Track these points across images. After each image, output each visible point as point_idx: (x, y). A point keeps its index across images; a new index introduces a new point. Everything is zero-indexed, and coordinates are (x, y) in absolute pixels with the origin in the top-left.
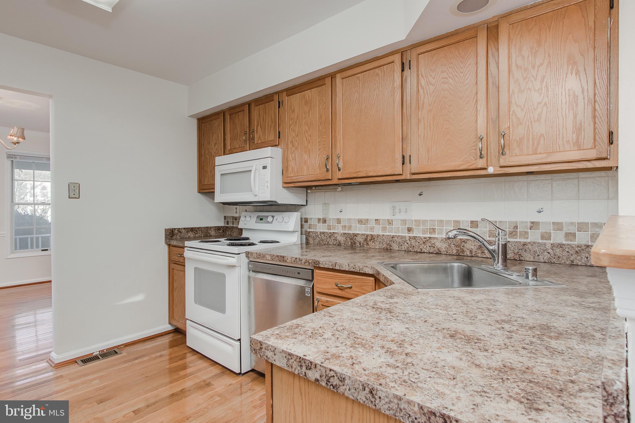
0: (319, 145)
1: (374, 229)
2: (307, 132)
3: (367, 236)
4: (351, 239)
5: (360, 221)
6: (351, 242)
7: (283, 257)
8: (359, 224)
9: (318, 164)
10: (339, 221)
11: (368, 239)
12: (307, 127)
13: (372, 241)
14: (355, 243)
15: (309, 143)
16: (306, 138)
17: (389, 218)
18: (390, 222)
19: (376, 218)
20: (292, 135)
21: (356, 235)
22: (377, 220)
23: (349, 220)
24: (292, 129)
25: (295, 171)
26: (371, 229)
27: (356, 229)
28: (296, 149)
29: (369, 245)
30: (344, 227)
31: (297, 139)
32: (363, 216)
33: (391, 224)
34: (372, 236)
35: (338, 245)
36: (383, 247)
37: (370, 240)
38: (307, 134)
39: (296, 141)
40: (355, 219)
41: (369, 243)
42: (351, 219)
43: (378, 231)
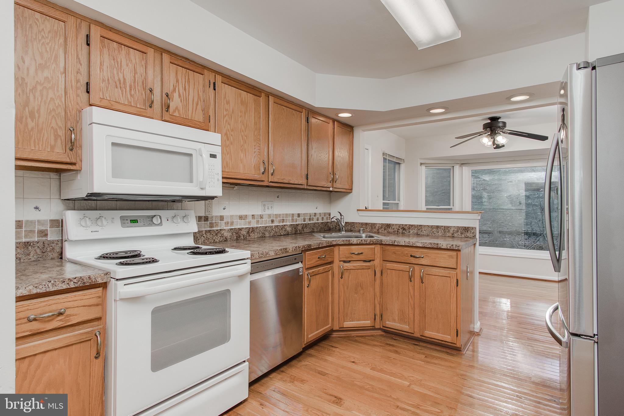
0: (255, 148)
1: (251, 222)
2: (243, 131)
3: (249, 229)
4: (237, 233)
5: (241, 217)
6: (237, 236)
7: (286, 249)
8: (240, 219)
9: (254, 165)
10: (222, 218)
11: (250, 232)
12: (242, 126)
13: (252, 233)
14: (240, 237)
15: (245, 143)
16: (242, 136)
17: (261, 214)
18: (261, 217)
19: (253, 214)
20: (226, 126)
21: (240, 229)
22: (253, 215)
23: (232, 216)
24: (226, 121)
25: (231, 166)
26: (249, 223)
27: (238, 224)
28: (231, 143)
29: (250, 236)
30: (227, 223)
31: (232, 133)
32: (243, 213)
33: (262, 218)
34: (253, 229)
35: (225, 241)
36: (260, 236)
37: (251, 232)
38: (242, 133)
39: (232, 135)
40: (237, 216)
41: (251, 234)
42: (233, 215)
43: (254, 225)
